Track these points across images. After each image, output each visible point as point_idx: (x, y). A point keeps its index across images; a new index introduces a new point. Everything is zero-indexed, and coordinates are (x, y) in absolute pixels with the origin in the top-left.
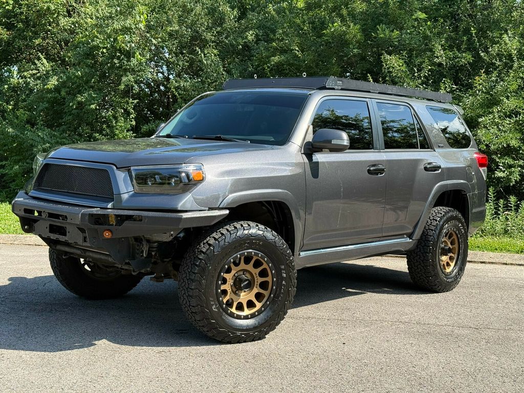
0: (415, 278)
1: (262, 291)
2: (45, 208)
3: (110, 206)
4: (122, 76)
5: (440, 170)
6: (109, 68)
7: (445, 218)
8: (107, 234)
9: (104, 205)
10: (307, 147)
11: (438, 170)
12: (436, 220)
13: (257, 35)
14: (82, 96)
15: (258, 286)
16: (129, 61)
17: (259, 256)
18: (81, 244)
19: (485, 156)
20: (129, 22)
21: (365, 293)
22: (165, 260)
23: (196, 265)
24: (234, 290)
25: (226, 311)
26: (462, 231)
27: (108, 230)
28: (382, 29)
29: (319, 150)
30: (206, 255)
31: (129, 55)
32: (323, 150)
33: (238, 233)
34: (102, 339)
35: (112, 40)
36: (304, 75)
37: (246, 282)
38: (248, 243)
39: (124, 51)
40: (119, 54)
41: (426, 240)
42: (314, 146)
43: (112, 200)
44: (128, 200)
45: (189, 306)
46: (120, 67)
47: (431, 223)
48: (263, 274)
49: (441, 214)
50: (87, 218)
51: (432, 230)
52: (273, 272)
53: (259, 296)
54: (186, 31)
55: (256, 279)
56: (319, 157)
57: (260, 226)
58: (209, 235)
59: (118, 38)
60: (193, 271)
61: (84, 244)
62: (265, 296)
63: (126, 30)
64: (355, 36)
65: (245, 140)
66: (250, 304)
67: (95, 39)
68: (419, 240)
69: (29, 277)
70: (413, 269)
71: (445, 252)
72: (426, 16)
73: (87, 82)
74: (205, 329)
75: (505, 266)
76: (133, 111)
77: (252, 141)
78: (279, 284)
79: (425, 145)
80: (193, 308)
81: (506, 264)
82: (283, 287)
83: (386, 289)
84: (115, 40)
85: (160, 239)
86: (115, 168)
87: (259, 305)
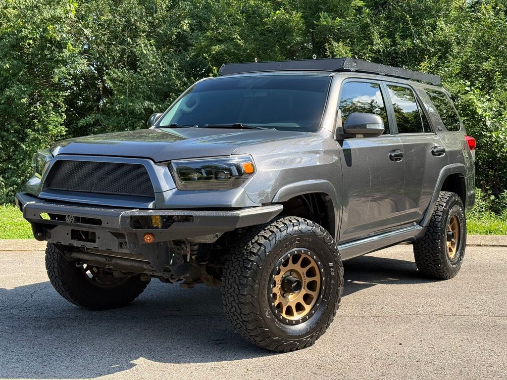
0: (422, 266)
1: (310, 292)
2: (70, 212)
3: (151, 205)
4: (54, 68)
5: (444, 154)
6: (39, 60)
7: (450, 203)
8: (148, 238)
9: (143, 205)
10: (339, 133)
11: (443, 154)
12: (442, 206)
13: (190, 25)
14: (10, 89)
15: (306, 287)
16: (60, 52)
17: (308, 255)
18: (117, 251)
19: (473, 138)
20: (59, 12)
21: (375, 285)
22: (202, 263)
23: (247, 268)
24: (283, 292)
25: (278, 317)
26: (462, 216)
27: (149, 234)
28: (324, 16)
29: (352, 136)
30: (257, 257)
31: (61, 46)
32: (357, 135)
33: (288, 231)
34: (138, 357)
35: (41, 30)
36: (314, 57)
37: (295, 284)
38: (298, 241)
39: (55, 42)
40: (50, 45)
41: (434, 227)
42: (347, 132)
43: (152, 199)
44: (171, 199)
45: (240, 315)
46: (51, 59)
47: (438, 208)
48: (311, 273)
49: (446, 199)
50: (128, 221)
51: (440, 216)
52: (322, 270)
53: (307, 298)
54: (120, 20)
55: (303, 279)
56: (352, 144)
57: (308, 221)
58: (257, 234)
59: (48, 28)
60: (244, 275)
61: (119, 251)
62: (313, 298)
63: (56, 20)
64: (298, 23)
65: (270, 127)
66: (299, 308)
67: (23, 29)
68: (428, 226)
69: (9, 288)
70: (420, 257)
71: (450, 238)
72: (364, 4)
73: (15, 75)
74: (258, 339)
75: (479, 247)
76: (63, 104)
77: (278, 128)
78: (328, 284)
79: (428, 129)
80: (245, 316)
81: (480, 246)
82: (332, 287)
83: (391, 279)
84: (45, 30)
85: (203, 241)
86: (152, 162)
87: (308, 308)
